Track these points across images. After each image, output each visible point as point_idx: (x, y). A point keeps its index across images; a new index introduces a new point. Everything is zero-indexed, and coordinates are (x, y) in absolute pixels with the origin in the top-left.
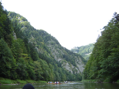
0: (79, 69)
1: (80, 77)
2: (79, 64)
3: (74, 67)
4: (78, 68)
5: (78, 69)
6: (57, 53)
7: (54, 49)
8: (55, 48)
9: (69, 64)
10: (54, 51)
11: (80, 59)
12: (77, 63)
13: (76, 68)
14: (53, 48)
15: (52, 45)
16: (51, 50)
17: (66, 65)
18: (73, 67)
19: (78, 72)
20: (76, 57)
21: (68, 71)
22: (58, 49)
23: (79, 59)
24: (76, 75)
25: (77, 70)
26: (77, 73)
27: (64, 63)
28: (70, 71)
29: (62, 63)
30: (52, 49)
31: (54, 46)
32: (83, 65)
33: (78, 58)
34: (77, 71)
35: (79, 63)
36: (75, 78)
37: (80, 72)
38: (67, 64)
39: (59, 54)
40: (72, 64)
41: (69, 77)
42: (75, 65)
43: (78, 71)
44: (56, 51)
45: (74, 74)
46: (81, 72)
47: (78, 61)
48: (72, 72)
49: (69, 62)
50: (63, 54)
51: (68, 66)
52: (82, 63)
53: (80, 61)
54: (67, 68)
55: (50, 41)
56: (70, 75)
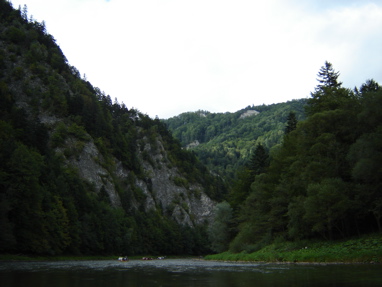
0: (154, 189)
1: (159, 231)
2: (152, 164)
3: (129, 178)
4: (148, 182)
5: (150, 190)
6: (36, 84)
7: (18, 65)
8: (29, 62)
9: (102, 151)
10: (19, 76)
11: (159, 141)
12: (146, 157)
13: (141, 184)
14: (13, 60)
15: (14, 46)
17: (81, 151)
18: (122, 173)
19: (150, 205)
20: (140, 130)
21: (91, 187)
22: (46, 68)
23: (152, 141)
24: (138, 220)
25: (146, 192)
26: (142, 208)
27: (71, 143)
28: (104, 193)
29: (58, 143)
31: (23, 51)
32: (172, 173)
33: (149, 134)
34: (142, 198)
35: (154, 159)
36: (131, 233)
37: (160, 206)
38: (91, 149)
39: (44, 90)
40: (118, 155)
42: (133, 167)
43: (150, 199)
44: (30, 75)
45: (128, 214)
46: (164, 205)
47: (148, 147)
48: (113, 195)
49: (100, 140)
50: (72, 94)
51: (96, 161)
52: (169, 163)
53: (159, 150)
54: (85, 171)
55: (6, 26)
56: (105, 212)
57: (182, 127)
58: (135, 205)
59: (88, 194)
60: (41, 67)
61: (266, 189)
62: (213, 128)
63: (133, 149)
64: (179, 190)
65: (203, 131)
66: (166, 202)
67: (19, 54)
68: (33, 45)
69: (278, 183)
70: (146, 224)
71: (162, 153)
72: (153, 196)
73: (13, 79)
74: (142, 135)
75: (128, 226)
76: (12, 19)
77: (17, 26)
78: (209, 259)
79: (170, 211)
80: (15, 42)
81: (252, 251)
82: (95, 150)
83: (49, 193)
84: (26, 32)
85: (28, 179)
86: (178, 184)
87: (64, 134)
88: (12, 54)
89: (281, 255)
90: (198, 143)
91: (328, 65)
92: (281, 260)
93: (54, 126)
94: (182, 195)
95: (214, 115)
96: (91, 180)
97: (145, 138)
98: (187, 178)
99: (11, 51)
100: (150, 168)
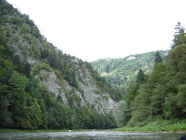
0: (85, 95)
1: (88, 117)
2: (84, 83)
3: (72, 90)
4: (82, 92)
5: (83, 96)
6: (25, 44)
7: (16, 35)
8: (21, 33)
9: (58, 77)
10: (16, 40)
11: (87, 72)
12: (80, 80)
13: (78, 93)
14: (14, 32)
15: (14, 26)
16: (8, 35)
17: (48, 77)
18: (69, 88)
19: (83, 103)
20: (77, 66)
21: (53, 95)
22: (30, 36)
23: (83, 72)
24: (77, 111)
25: (81, 97)
26: (79, 105)
27: (43, 73)
28: (59, 98)
30: (11, 34)
31: (18, 28)
32: (94, 87)
33: (82, 68)
34: (78, 100)
35: (84, 80)
36: (73, 118)
37: (88, 104)
38: (53, 75)
39: (29, 47)
40: (66, 79)
41: (55, 115)
42: (74, 85)
43: (83, 101)
44: (22, 39)
45: (72, 108)
46: (90, 104)
47: (81, 75)
48: (64, 99)
49: (57, 71)
50: (43, 48)
51: (55, 82)
52: (92, 83)
53: (87, 76)
54: (50, 87)
55: (10, 16)
56: (60, 107)
57: (98, 65)
58: (75, 104)
59: (52, 98)
60: (27, 35)
61: (147, 92)
62: (113, 66)
63: (74, 76)
64: (98, 96)
65: (108, 67)
66: (91, 102)
67: (16, 29)
68: (23, 25)
69: (155, 88)
70: (81, 113)
71: (88, 78)
72: (85, 99)
73: (13, 41)
74: (78, 69)
75: (72, 114)
76: (13, 12)
77: (16, 16)
78: (116, 131)
79: (93, 107)
80: (15, 23)
81: (142, 126)
82: (55, 76)
83: (31, 97)
84: (20, 19)
85: (19, 89)
86: (97, 93)
87: (39, 69)
88: (13, 29)
89: (163, 128)
90: (105, 73)
91: (179, 23)
92: (163, 130)
93: (34, 64)
94: (99, 98)
95: (113, 60)
96: (53, 91)
97: (80, 70)
98: (101, 90)
99: (12, 28)
100: (83, 85)
